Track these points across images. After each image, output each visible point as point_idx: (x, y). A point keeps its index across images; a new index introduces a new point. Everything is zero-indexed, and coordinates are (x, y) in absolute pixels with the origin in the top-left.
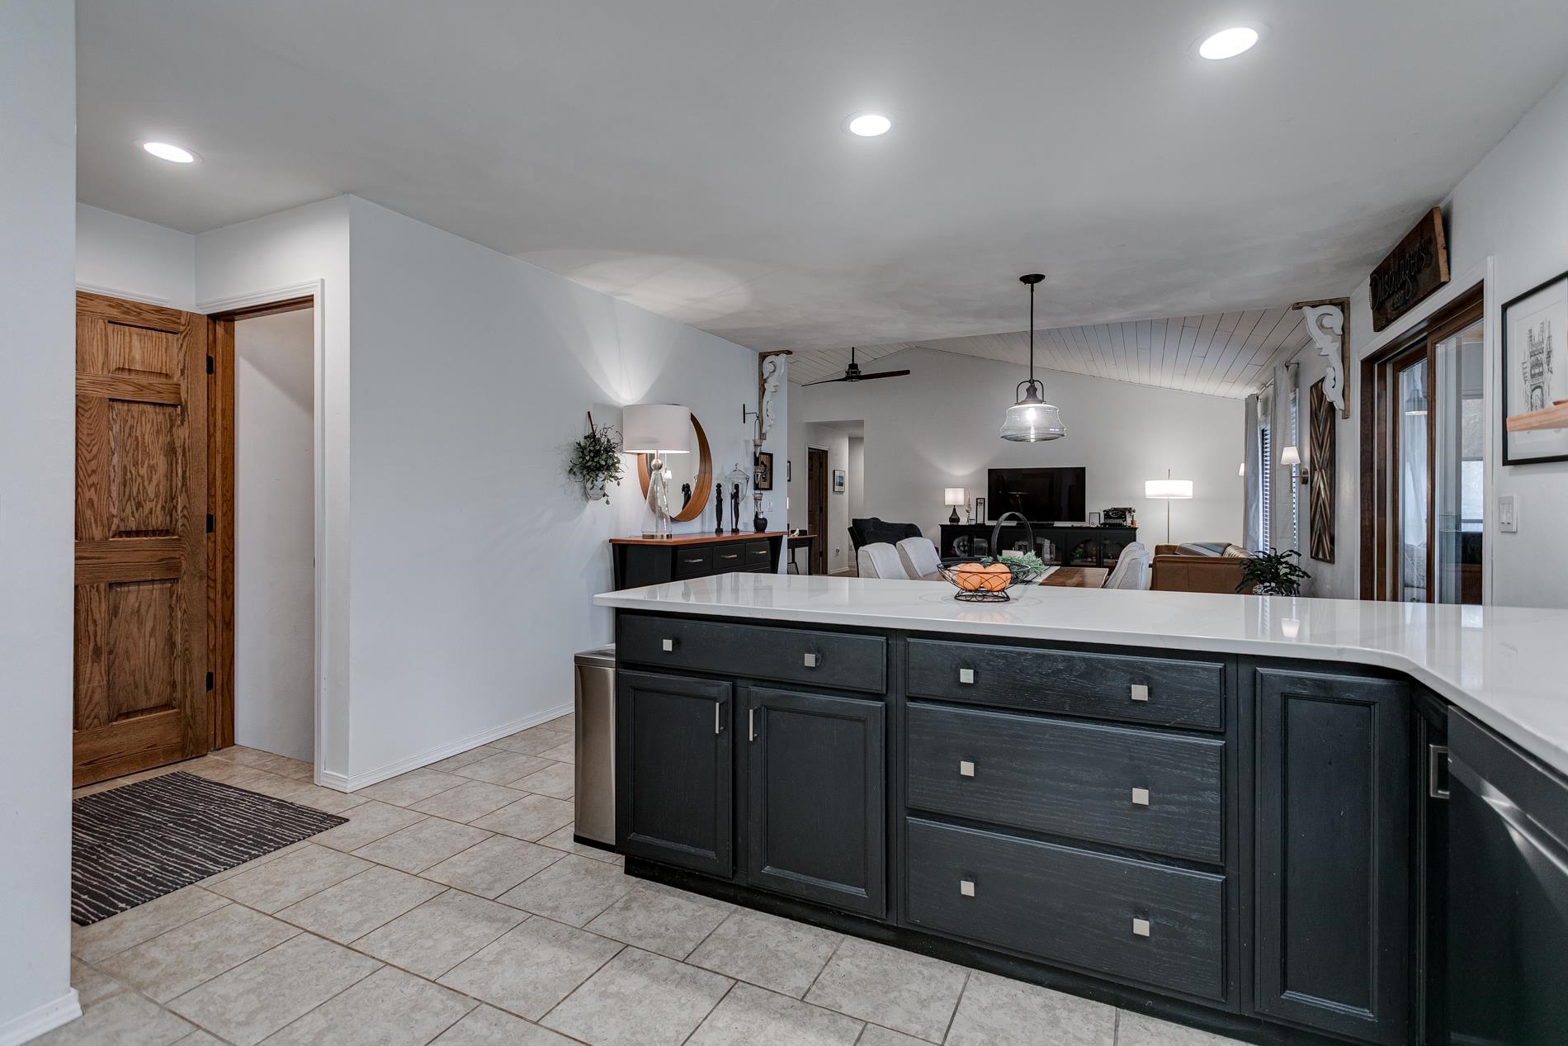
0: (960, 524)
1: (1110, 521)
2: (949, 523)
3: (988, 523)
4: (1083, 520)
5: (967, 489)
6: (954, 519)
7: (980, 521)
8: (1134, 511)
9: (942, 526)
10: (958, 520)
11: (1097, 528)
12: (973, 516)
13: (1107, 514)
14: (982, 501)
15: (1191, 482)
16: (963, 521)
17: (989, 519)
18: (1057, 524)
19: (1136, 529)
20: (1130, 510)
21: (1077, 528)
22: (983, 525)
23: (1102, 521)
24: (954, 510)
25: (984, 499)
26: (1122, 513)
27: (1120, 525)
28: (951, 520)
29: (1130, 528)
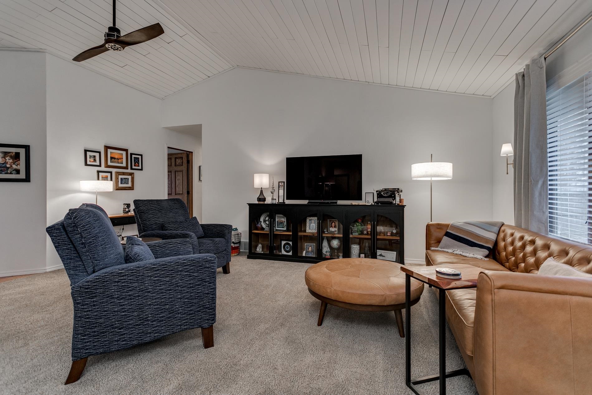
0: (266, 203)
1: (381, 200)
2: (257, 202)
3: (288, 202)
4: (360, 199)
5: (271, 176)
6: (262, 199)
7: (281, 201)
8: (401, 191)
9: (249, 204)
10: (264, 200)
11: (371, 205)
12: (276, 197)
13: (379, 194)
14: (283, 183)
15: (451, 164)
16: (269, 201)
17: (287, 199)
18: (340, 202)
19: (404, 206)
20: (398, 190)
21: (355, 205)
22: (283, 204)
23: (376, 200)
24: (262, 192)
25: (284, 182)
26: (392, 193)
27: (391, 203)
28: (259, 199)
29: (398, 205)
